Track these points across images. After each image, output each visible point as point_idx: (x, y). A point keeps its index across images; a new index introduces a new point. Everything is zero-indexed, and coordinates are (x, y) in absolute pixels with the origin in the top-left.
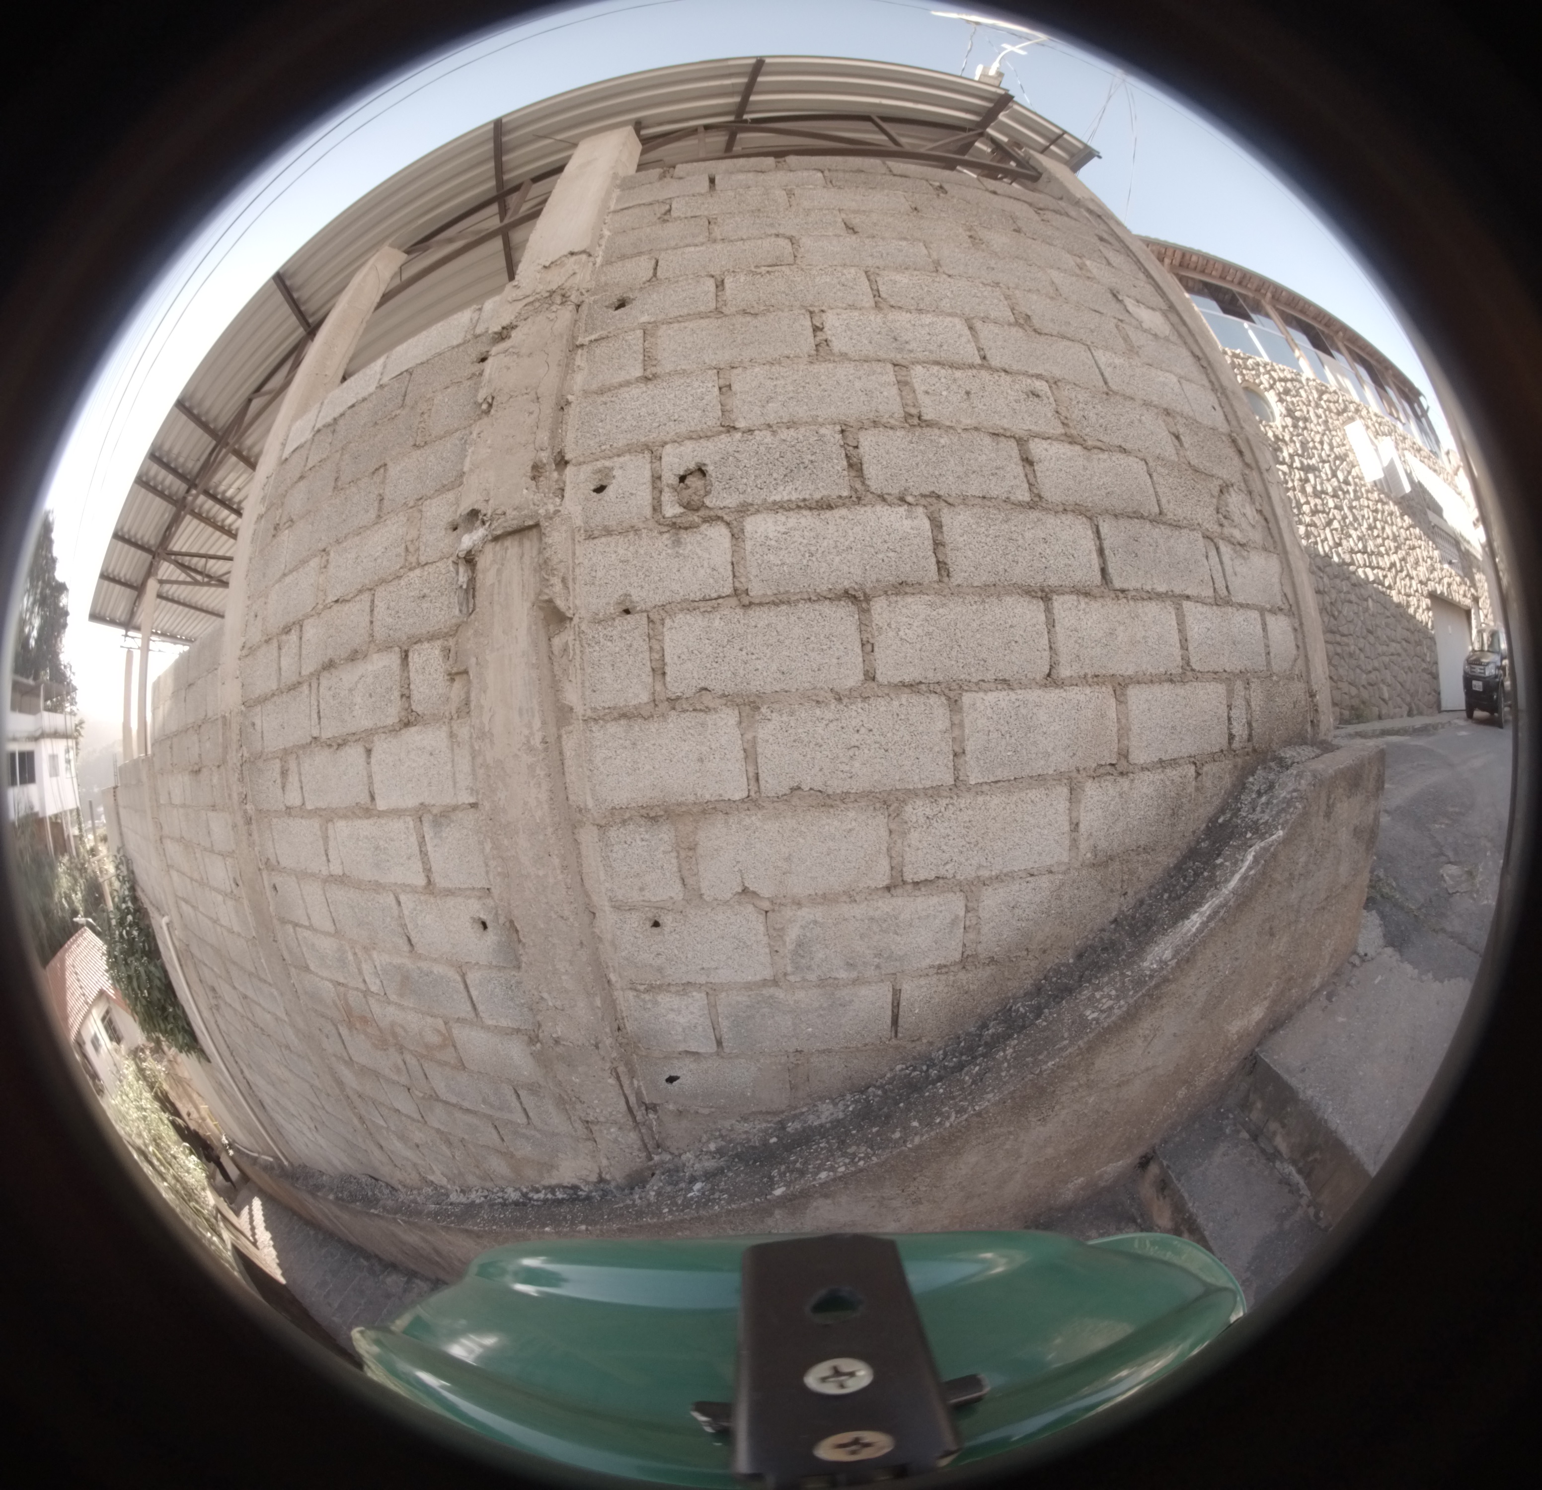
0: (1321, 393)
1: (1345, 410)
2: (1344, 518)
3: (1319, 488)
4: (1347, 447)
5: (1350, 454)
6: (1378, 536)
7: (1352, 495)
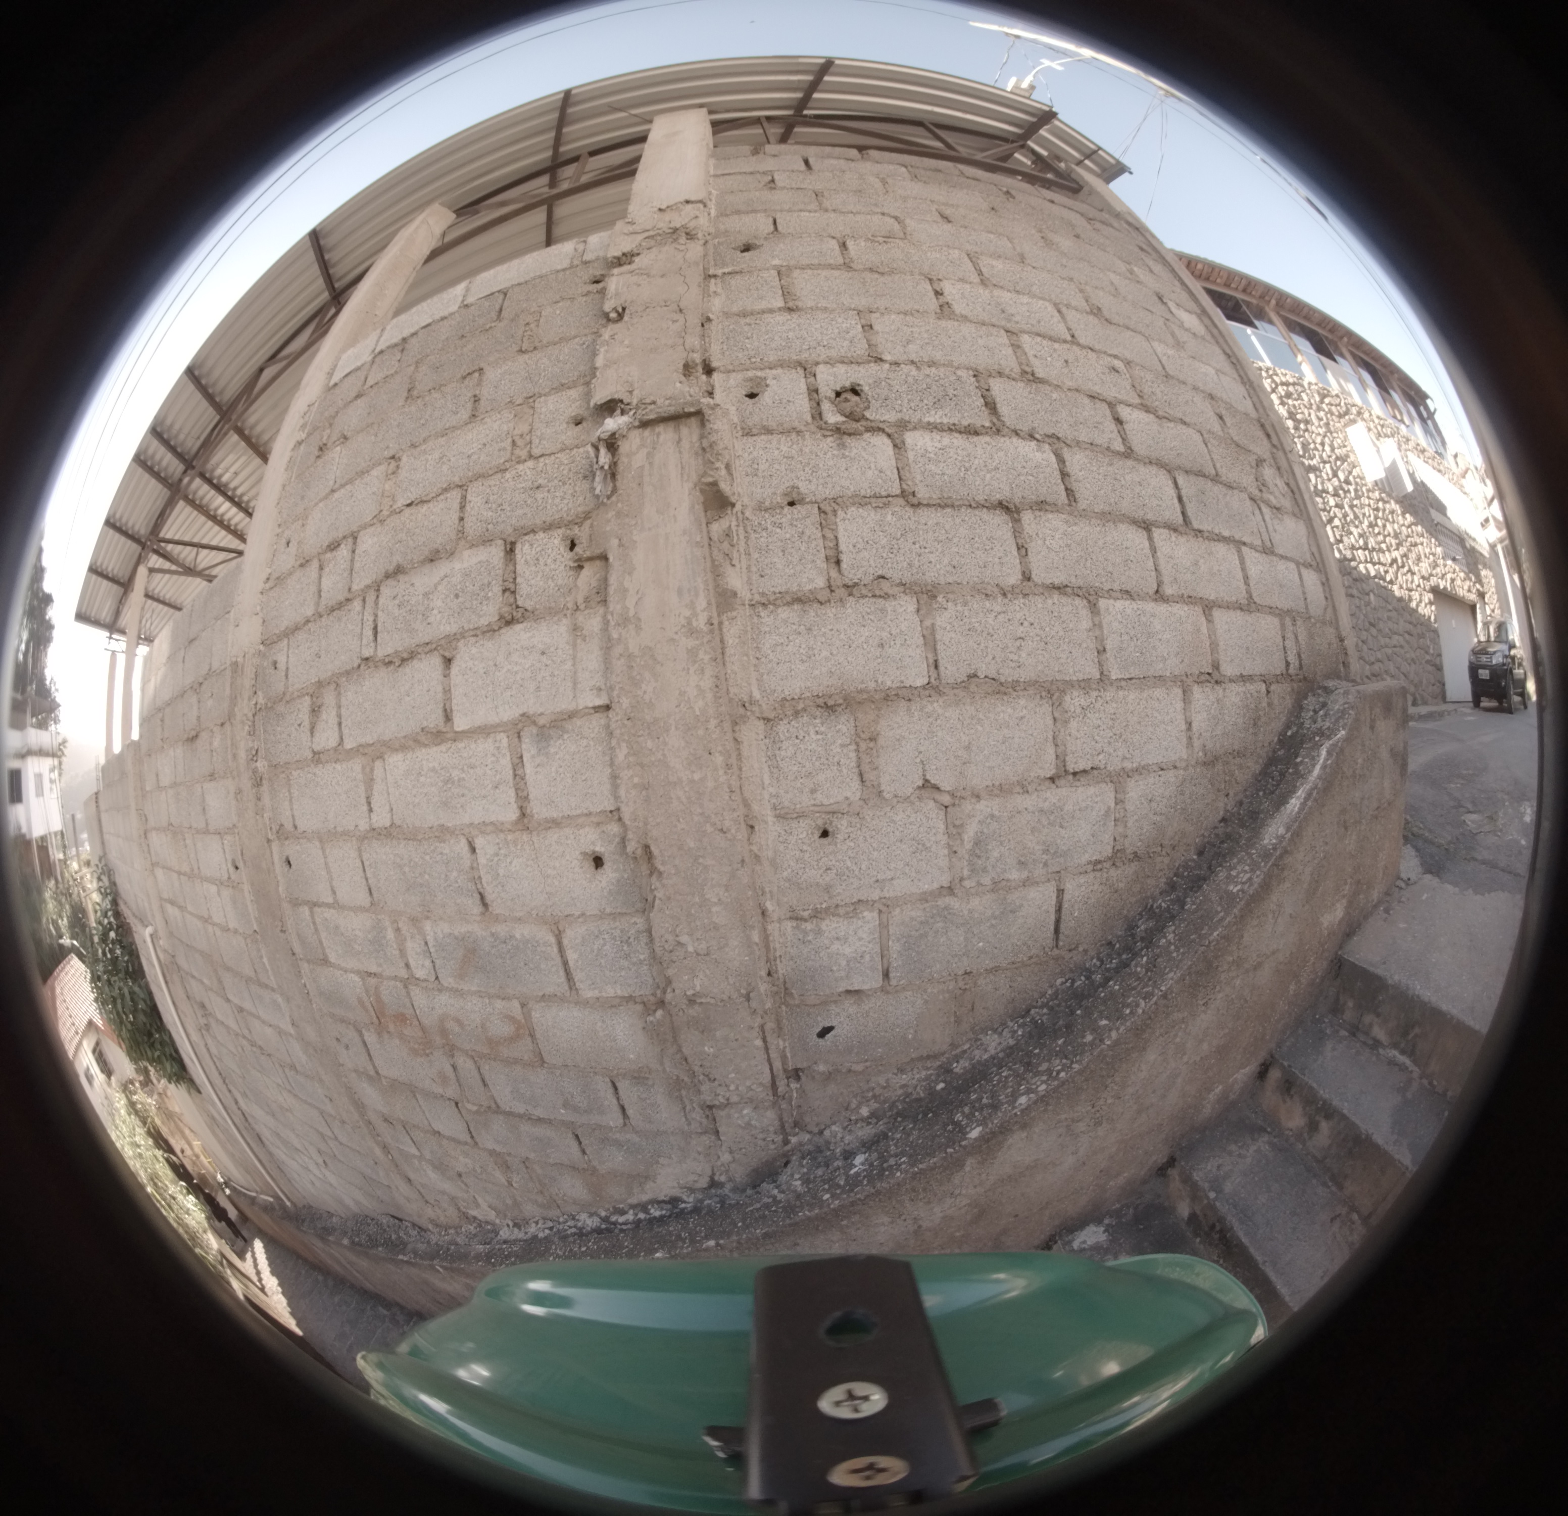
0: (1323, 397)
1: (1347, 413)
2: (1345, 516)
3: (1320, 487)
4: (1348, 448)
5: (1351, 455)
6: (1379, 533)
7: (1353, 494)
